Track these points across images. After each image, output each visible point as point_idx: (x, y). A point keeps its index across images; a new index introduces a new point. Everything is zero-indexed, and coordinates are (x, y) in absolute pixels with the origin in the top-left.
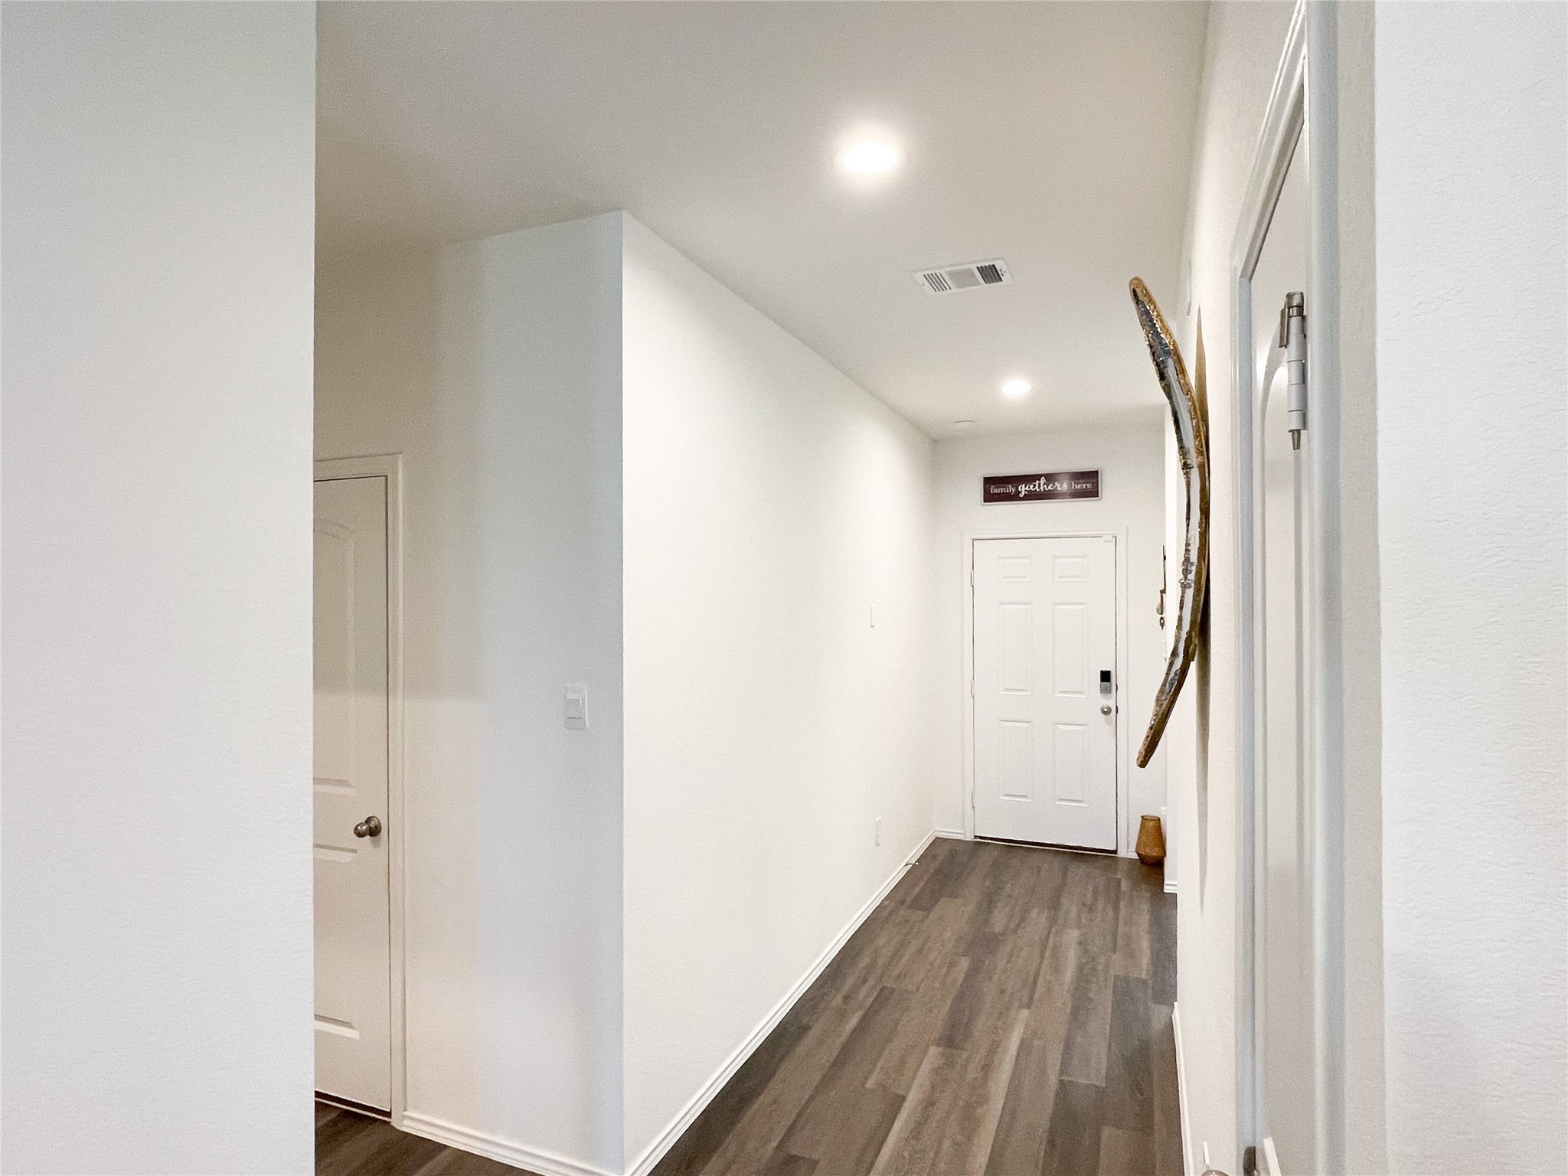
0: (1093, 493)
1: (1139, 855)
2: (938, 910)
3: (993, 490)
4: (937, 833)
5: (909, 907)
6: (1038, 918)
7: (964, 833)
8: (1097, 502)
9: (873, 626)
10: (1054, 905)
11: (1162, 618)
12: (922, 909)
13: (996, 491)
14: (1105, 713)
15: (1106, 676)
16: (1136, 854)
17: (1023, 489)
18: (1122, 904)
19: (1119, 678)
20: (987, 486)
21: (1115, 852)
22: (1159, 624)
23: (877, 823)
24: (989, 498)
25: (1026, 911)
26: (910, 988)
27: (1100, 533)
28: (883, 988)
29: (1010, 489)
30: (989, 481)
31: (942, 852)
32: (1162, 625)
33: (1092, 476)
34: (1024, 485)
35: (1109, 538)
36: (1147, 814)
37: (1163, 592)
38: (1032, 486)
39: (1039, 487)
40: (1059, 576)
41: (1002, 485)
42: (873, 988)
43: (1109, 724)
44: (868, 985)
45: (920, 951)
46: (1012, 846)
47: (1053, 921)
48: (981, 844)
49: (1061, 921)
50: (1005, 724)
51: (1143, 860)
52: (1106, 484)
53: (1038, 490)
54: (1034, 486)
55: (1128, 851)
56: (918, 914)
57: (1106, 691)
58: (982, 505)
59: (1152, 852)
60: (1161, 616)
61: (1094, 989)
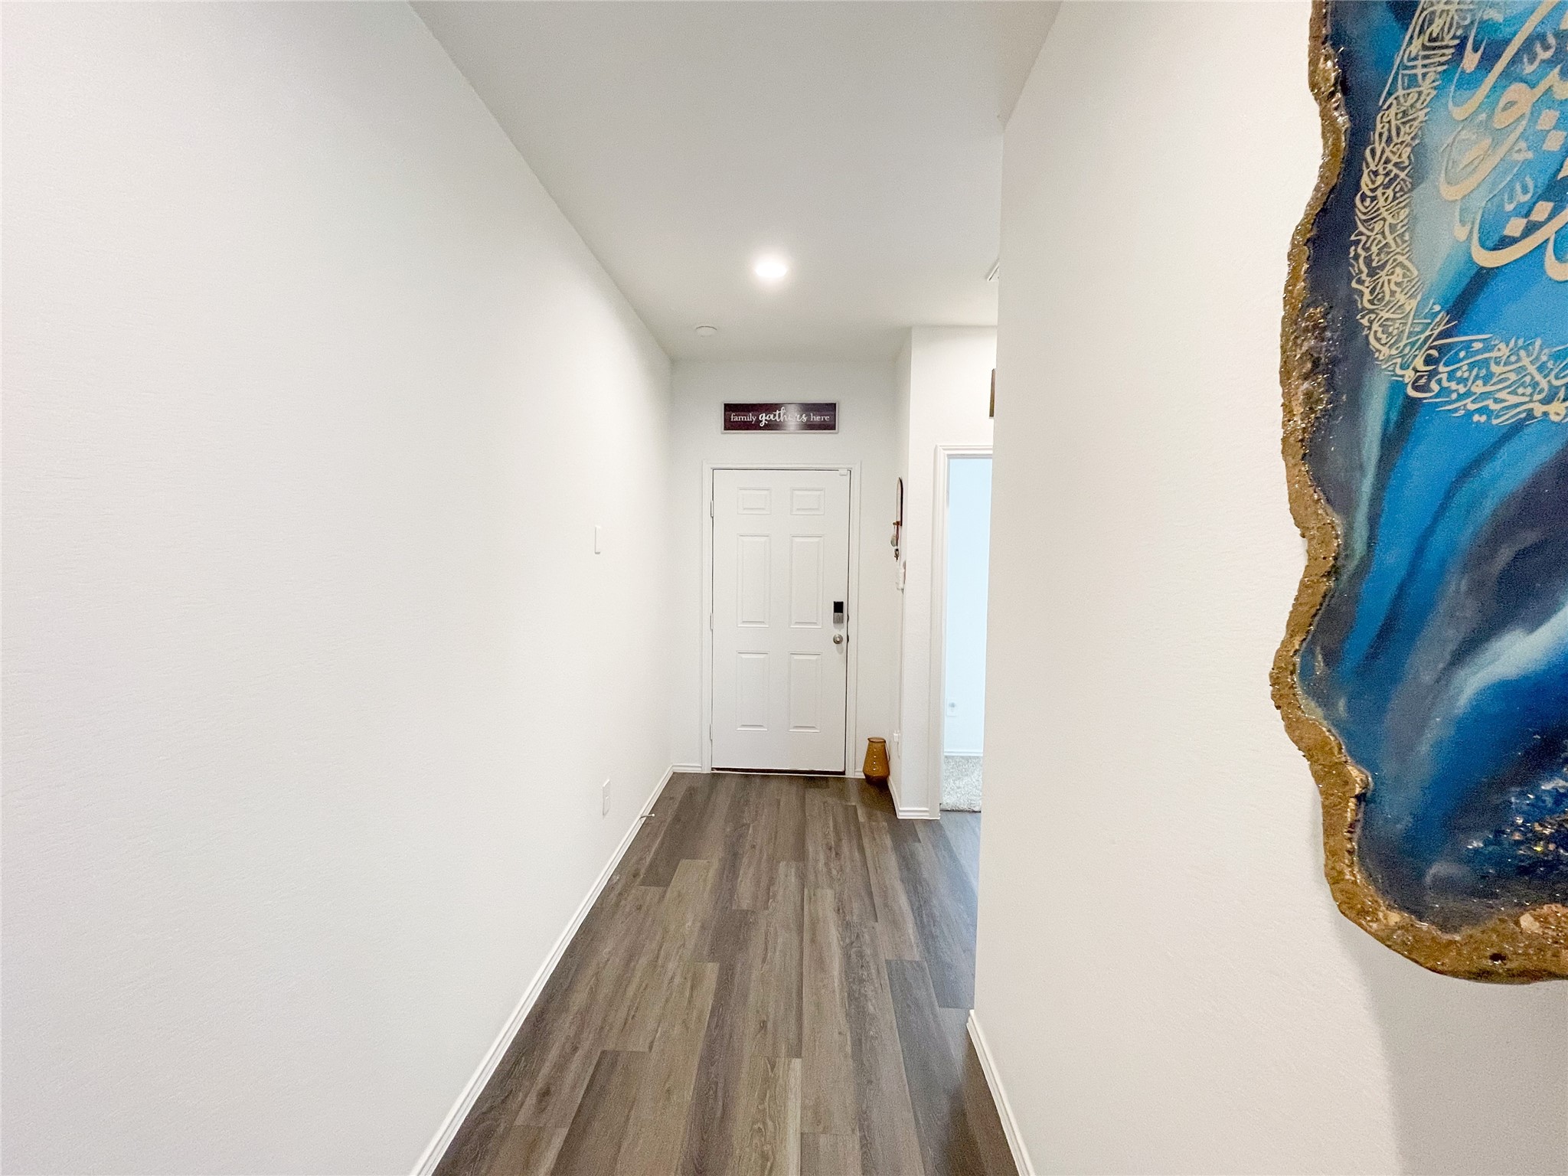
0: (830, 426)
1: (865, 775)
2: (676, 884)
3: (735, 418)
4: (674, 768)
5: (643, 883)
6: (787, 875)
7: (700, 765)
8: (836, 435)
9: (599, 553)
10: (800, 854)
11: (897, 550)
12: (657, 884)
13: (736, 419)
14: (837, 642)
15: (838, 607)
16: (863, 774)
17: (764, 418)
18: (866, 841)
19: (851, 609)
20: (727, 413)
21: (843, 773)
22: (894, 554)
23: (603, 788)
24: (730, 426)
25: (773, 868)
26: (641, 1046)
27: (836, 466)
28: (603, 1052)
29: (750, 418)
30: (729, 408)
31: (680, 792)
32: (897, 556)
33: (831, 408)
34: (764, 415)
35: (845, 472)
36: (873, 736)
37: (899, 524)
38: (772, 416)
39: (779, 417)
40: (798, 509)
41: (743, 413)
42: (588, 1056)
43: (841, 653)
44: (580, 1053)
45: (654, 963)
46: (748, 775)
47: (802, 877)
48: (718, 776)
49: (811, 877)
50: (744, 656)
51: (869, 779)
52: (843, 417)
53: (778, 420)
54: (775, 415)
55: (856, 772)
56: (653, 892)
57: (838, 621)
58: (722, 433)
59: (877, 771)
60: (896, 547)
61: (870, 994)
